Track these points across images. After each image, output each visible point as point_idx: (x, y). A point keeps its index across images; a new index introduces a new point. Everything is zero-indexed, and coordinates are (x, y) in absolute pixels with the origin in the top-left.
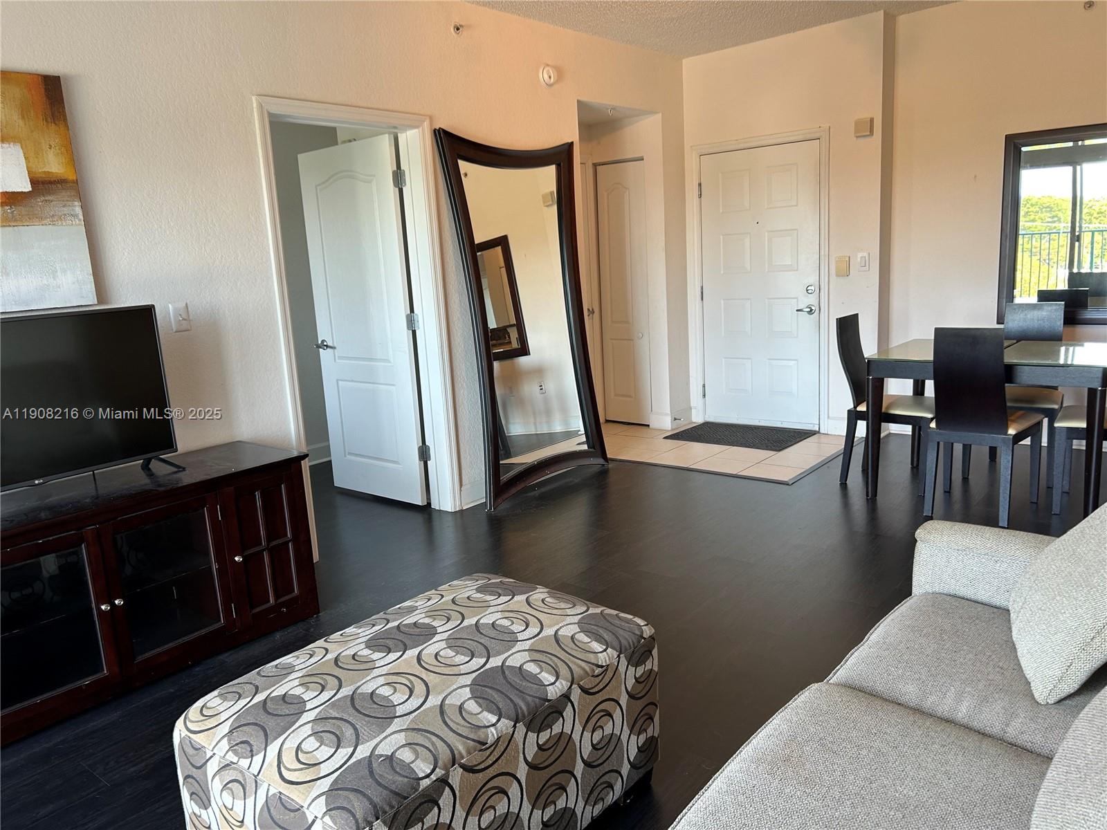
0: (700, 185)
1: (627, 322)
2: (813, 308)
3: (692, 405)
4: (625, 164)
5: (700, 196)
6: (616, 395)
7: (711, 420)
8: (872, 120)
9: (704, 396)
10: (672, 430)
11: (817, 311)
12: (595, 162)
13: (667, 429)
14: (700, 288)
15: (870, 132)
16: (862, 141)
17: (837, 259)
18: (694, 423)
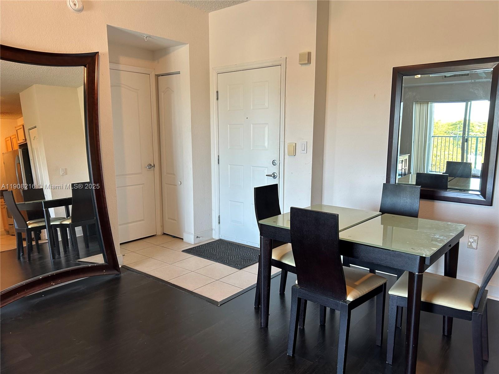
0: (217, 92)
1: (174, 174)
2: (276, 174)
3: (213, 228)
4: (170, 75)
5: (218, 99)
6: (169, 218)
7: (223, 238)
8: (309, 54)
9: (219, 223)
10: (195, 244)
11: (278, 177)
12: (156, 74)
13: (192, 243)
14: (217, 156)
15: (308, 61)
16: (304, 67)
17: (289, 145)
18: (214, 239)
